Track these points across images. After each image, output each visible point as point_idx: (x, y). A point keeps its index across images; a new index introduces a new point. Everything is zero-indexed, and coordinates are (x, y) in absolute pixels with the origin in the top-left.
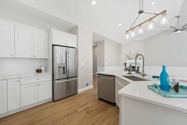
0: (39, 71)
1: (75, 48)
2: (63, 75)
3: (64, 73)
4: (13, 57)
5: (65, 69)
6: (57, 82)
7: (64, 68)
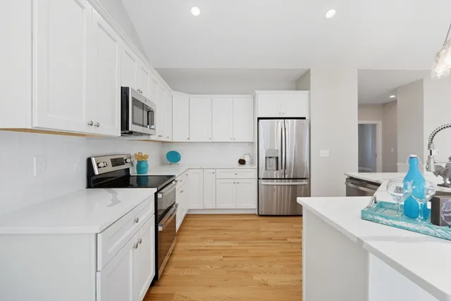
0: (242, 162)
1: (304, 118)
2: (275, 172)
3: (277, 169)
4: (210, 141)
5: (278, 162)
6: (262, 182)
7: (277, 158)
